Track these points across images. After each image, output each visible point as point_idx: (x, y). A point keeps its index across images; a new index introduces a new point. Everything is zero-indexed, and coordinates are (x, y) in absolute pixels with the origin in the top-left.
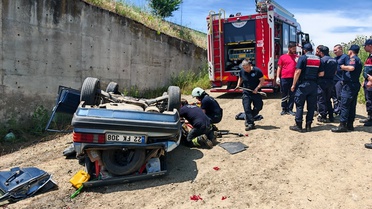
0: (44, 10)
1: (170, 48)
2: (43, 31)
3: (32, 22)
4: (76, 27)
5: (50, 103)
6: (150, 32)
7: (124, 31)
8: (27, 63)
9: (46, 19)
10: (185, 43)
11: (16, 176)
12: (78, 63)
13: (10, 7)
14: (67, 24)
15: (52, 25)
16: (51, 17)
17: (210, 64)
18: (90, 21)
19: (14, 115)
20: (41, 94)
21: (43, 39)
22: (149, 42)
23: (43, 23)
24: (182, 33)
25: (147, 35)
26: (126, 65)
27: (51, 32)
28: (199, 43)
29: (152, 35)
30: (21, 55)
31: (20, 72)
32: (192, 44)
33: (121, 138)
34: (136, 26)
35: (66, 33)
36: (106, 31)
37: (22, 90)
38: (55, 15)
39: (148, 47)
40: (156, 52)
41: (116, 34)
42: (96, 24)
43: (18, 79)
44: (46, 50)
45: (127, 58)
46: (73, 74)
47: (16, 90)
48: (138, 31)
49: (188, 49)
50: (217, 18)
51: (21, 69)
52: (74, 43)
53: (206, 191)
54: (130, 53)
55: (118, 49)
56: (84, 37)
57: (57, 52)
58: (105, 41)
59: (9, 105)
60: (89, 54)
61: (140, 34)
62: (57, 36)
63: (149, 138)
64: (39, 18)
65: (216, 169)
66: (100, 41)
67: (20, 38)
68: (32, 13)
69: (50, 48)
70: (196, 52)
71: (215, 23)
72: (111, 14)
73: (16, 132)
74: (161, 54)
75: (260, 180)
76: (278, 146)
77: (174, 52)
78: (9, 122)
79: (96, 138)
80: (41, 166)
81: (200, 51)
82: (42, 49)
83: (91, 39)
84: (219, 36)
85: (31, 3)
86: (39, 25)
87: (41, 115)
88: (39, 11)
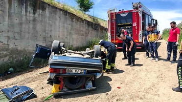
0: (29, 7)
1: (88, 27)
2: (28, 18)
3: (23, 13)
4: (43, 16)
5: (30, 53)
6: (79, 19)
7: (67, 18)
8: (20, 33)
9: (30, 12)
10: (96, 24)
11: (16, 90)
12: (44, 34)
13: (13, 6)
14: (39, 14)
15: (32, 15)
16: (32, 11)
17: (109, 34)
18: (51, 13)
19: (13, 59)
20: (26, 49)
21: (28, 22)
22: (78, 24)
23: (28, 14)
24: (94, 19)
25: (78, 20)
26: (68, 35)
27: (32, 18)
28: (102, 25)
29: (80, 20)
30: (17, 29)
31: (16, 38)
32: (99, 25)
33: (74, 71)
34: (72, 16)
35: (39, 19)
36: (58, 18)
37: (17, 47)
38: (34, 10)
39: (78, 26)
40: (81, 29)
41: (63, 20)
42: (53, 14)
43: (16, 41)
44: (29, 27)
45: (68, 32)
46: (41, 39)
47: (14, 47)
48: (73, 18)
49: (97, 27)
50: (113, 12)
51: (17, 36)
52: (43, 23)
53: (115, 100)
54: (69, 29)
55: (64, 27)
56: (47, 21)
57: (34, 28)
58: (57, 23)
59: (11, 54)
60: (50, 29)
61: (74, 20)
62: (34, 20)
63: (88, 71)
64: (26, 11)
65: (119, 88)
66: (55, 23)
67: (17, 21)
68: (23, 9)
69: (31, 26)
70: (101, 29)
71: (112, 14)
72: (60, 10)
73: (14, 68)
74: (84, 30)
75: (143, 94)
76: (149, 76)
77: (90, 29)
78: (11, 63)
79: (61, 71)
80: (28, 85)
81: (103, 29)
82: (27, 27)
83: (51, 22)
84: (114, 21)
85: (23, 4)
86: (26, 15)
87: (26, 59)
88: (26, 8)
